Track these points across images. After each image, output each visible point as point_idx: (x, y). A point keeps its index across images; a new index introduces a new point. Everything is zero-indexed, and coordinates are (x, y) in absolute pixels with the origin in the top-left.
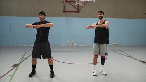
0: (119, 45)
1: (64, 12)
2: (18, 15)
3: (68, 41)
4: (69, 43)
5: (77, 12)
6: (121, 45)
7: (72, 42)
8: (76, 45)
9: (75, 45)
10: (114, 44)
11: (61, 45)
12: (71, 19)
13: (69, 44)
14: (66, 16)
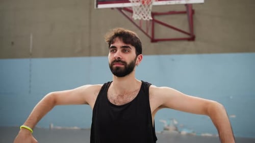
1: (154, 41)
2: (46, 55)
3: (165, 122)
5: (189, 40)
7: (176, 122)
8: (188, 135)
9: (184, 132)
12: (173, 60)
13: (167, 129)
14: (157, 52)
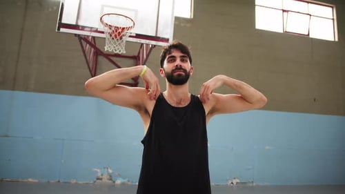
0: (251, 185)
4: (99, 174)
6: (254, 184)
9: (119, 182)
10: (234, 181)
11: (73, 181)
13: (101, 179)
